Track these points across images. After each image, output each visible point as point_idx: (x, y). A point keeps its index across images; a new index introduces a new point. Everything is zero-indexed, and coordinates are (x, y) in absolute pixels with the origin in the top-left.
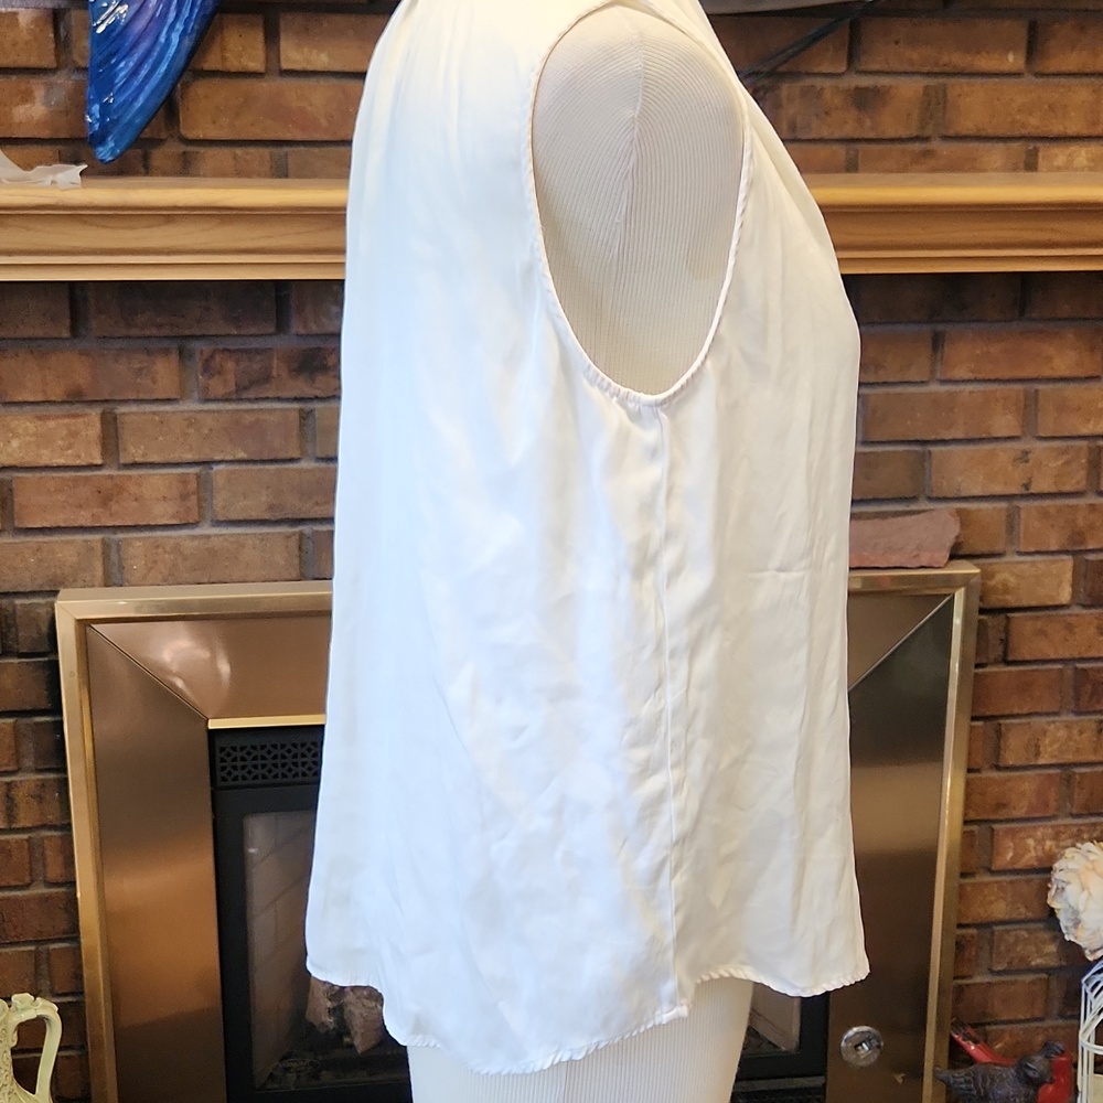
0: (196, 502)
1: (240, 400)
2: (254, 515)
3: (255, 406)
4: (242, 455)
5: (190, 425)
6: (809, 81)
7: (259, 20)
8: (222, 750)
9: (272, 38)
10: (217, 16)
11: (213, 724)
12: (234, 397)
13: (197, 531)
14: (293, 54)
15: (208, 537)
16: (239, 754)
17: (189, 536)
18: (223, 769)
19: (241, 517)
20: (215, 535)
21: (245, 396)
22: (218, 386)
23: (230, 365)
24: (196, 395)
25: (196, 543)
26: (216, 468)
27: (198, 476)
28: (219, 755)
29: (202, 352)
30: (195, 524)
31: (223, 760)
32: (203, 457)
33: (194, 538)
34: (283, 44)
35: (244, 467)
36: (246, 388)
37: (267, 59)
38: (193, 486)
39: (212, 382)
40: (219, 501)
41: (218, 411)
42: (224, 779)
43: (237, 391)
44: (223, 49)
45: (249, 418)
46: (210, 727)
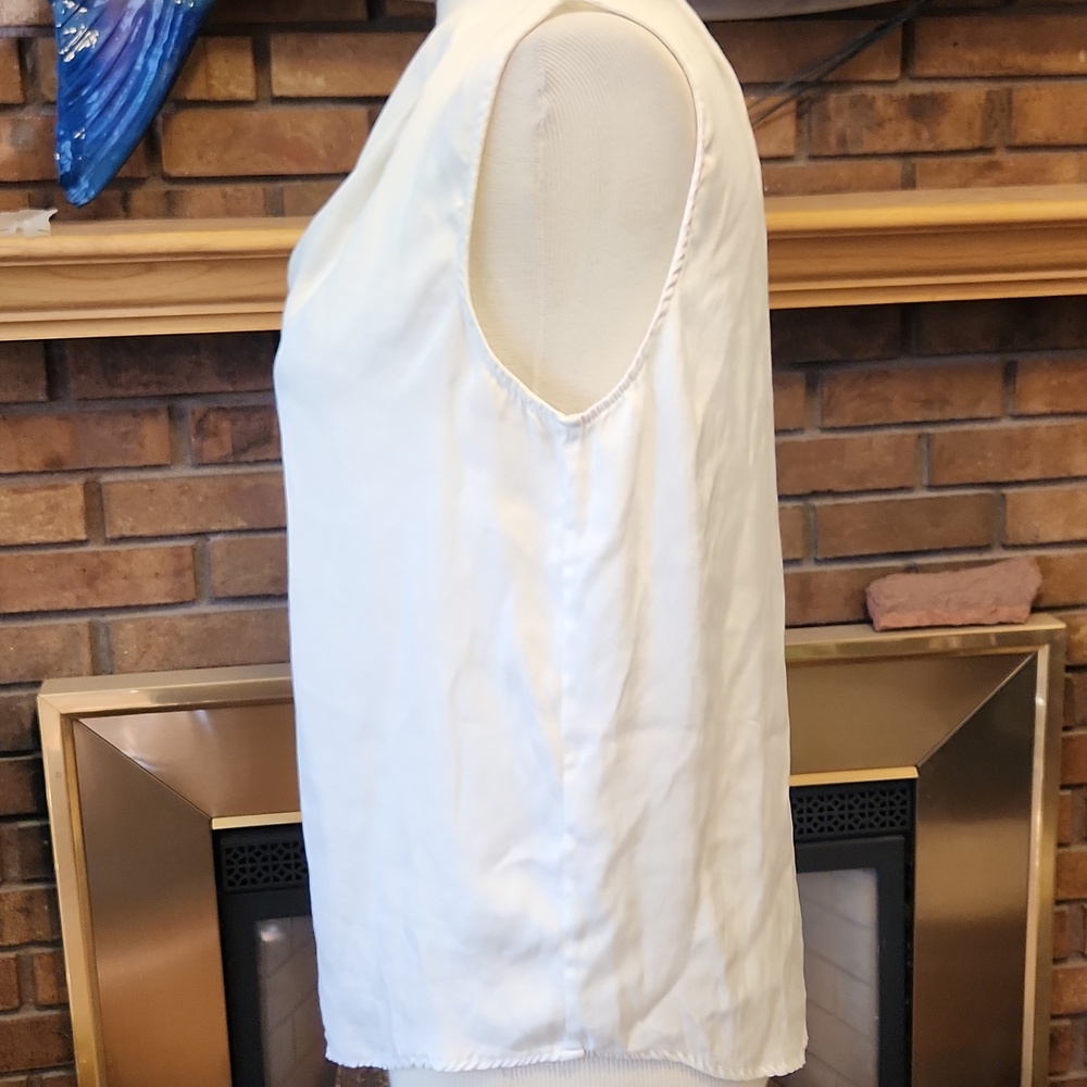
0: (192, 577)
1: (238, 463)
2: (257, 590)
3: (255, 469)
4: (241, 524)
5: (183, 493)
6: (857, 91)
7: (247, 42)
8: (229, 851)
9: (262, 61)
10: (200, 39)
11: (217, 824)
12: (231, 460)
13: (195, 610)
14: (287, 78)
15: (206, 616)
16: (247, 855)
17: (185, 616)
18: (230, 872)
19: (244, 592)
20: (215, 614)
21: (243, 458)
22: (212, 450)
23: (225, 425)
24: (189, 460)
25: (193, 623)
26: (213, 539)
27: (194, 549)
28: (225, 857)
29: (193, 413)
30: (192, 602)
31: (230, 863)
32: (199, 528)
33: (191, 617)
34: (275, 67)
35: (244, 537)
36: (244, 451)
37: (257, 84)
38: (188, 559)
39: (204, 444)
40: (217, 577)
41: (214, 477)
42: (231, 884)
43: (234, 453)
44: (208, 76)
45: (248, 483)
46: (214, 828)
